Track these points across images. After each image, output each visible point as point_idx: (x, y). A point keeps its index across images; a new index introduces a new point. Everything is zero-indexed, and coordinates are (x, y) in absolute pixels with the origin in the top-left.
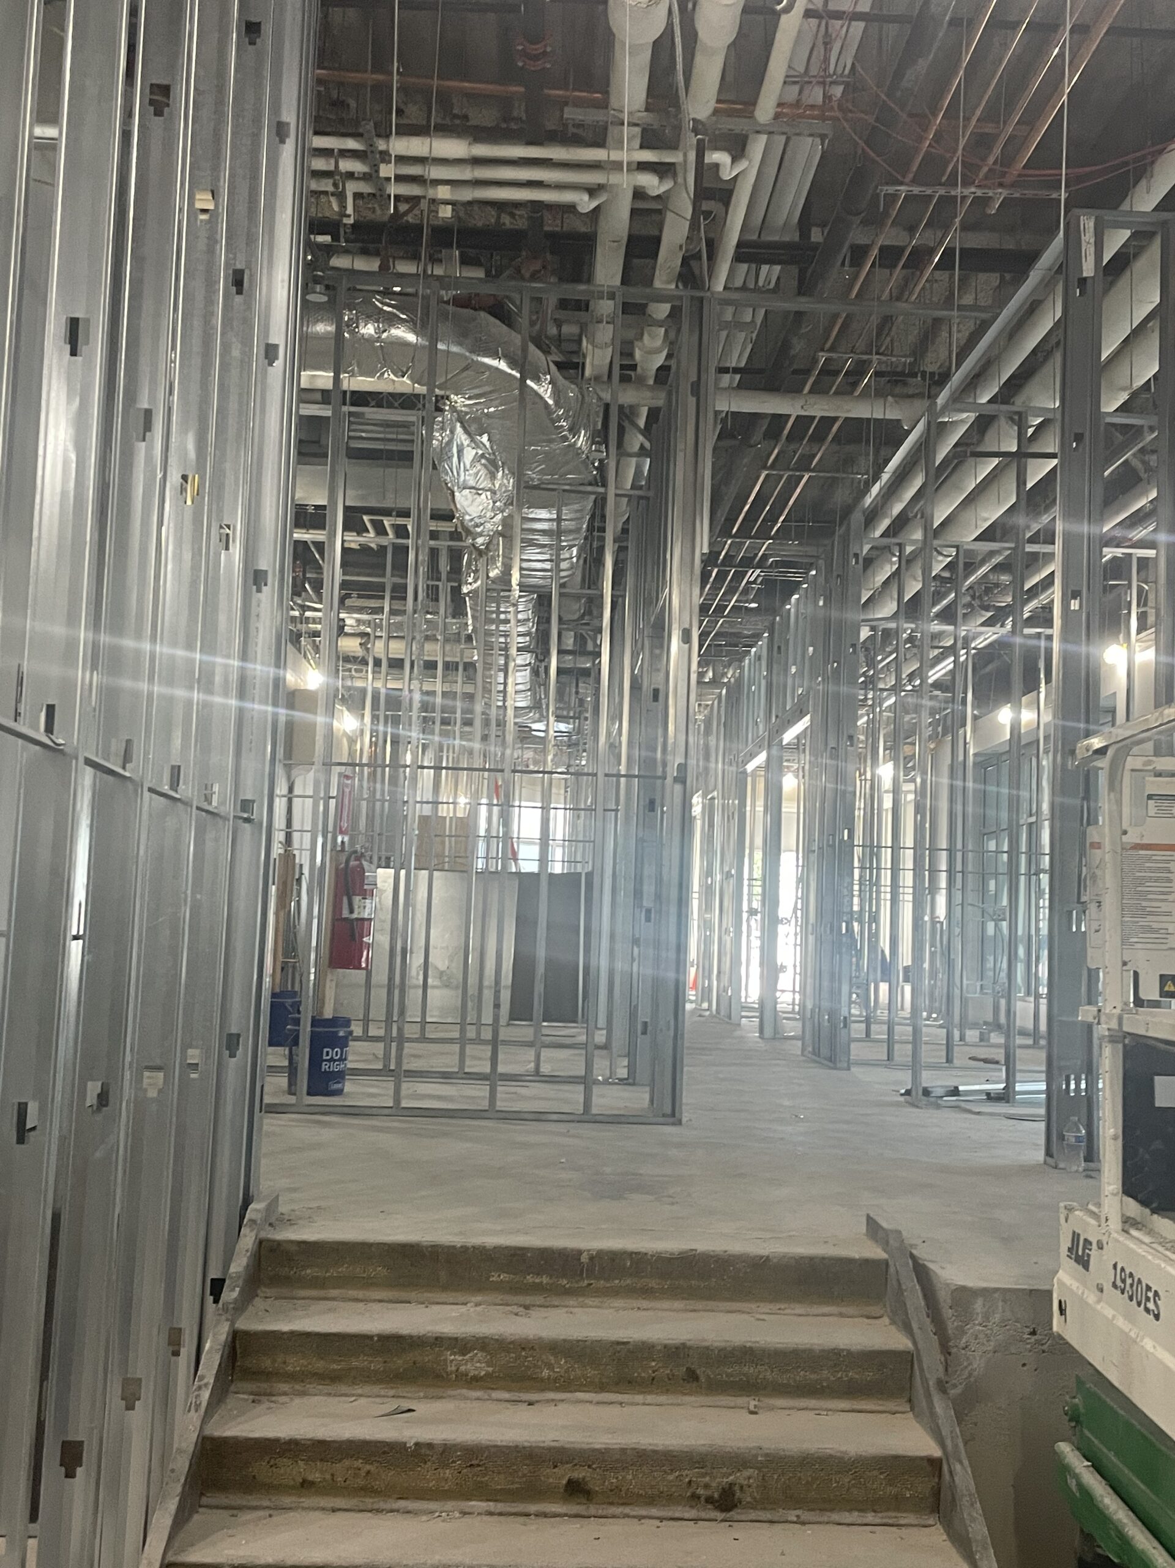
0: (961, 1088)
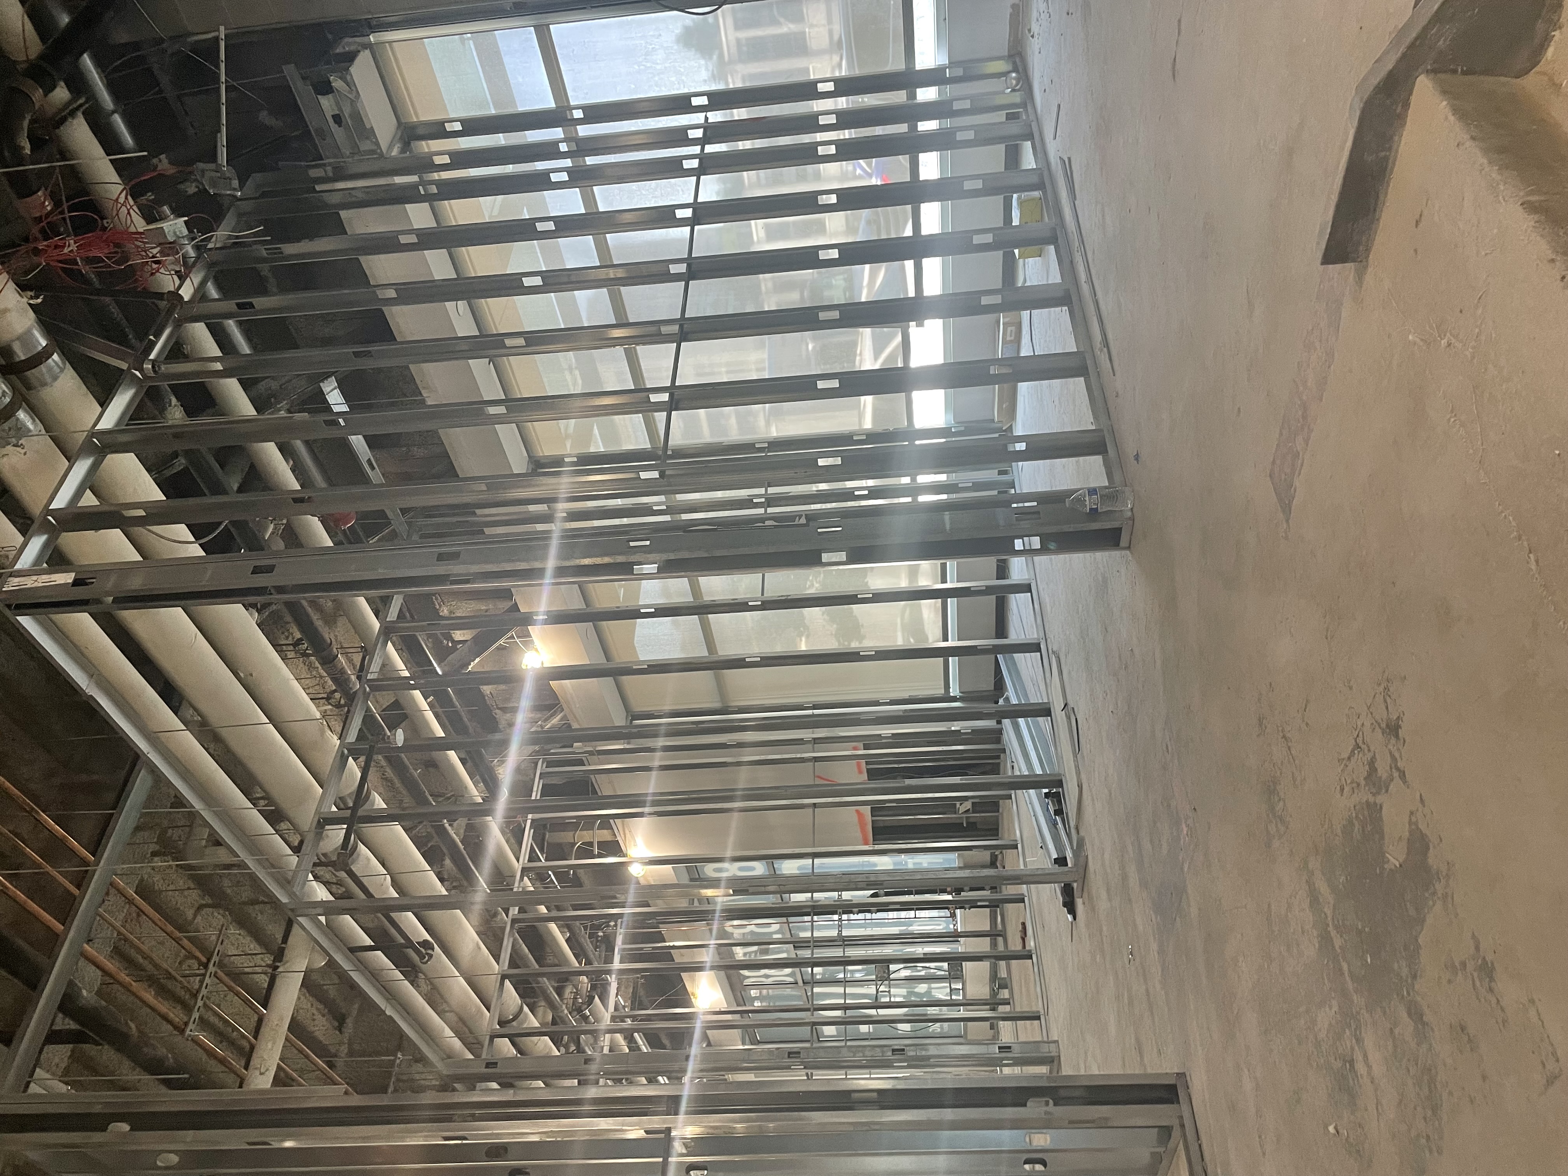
0: (1055, 856)
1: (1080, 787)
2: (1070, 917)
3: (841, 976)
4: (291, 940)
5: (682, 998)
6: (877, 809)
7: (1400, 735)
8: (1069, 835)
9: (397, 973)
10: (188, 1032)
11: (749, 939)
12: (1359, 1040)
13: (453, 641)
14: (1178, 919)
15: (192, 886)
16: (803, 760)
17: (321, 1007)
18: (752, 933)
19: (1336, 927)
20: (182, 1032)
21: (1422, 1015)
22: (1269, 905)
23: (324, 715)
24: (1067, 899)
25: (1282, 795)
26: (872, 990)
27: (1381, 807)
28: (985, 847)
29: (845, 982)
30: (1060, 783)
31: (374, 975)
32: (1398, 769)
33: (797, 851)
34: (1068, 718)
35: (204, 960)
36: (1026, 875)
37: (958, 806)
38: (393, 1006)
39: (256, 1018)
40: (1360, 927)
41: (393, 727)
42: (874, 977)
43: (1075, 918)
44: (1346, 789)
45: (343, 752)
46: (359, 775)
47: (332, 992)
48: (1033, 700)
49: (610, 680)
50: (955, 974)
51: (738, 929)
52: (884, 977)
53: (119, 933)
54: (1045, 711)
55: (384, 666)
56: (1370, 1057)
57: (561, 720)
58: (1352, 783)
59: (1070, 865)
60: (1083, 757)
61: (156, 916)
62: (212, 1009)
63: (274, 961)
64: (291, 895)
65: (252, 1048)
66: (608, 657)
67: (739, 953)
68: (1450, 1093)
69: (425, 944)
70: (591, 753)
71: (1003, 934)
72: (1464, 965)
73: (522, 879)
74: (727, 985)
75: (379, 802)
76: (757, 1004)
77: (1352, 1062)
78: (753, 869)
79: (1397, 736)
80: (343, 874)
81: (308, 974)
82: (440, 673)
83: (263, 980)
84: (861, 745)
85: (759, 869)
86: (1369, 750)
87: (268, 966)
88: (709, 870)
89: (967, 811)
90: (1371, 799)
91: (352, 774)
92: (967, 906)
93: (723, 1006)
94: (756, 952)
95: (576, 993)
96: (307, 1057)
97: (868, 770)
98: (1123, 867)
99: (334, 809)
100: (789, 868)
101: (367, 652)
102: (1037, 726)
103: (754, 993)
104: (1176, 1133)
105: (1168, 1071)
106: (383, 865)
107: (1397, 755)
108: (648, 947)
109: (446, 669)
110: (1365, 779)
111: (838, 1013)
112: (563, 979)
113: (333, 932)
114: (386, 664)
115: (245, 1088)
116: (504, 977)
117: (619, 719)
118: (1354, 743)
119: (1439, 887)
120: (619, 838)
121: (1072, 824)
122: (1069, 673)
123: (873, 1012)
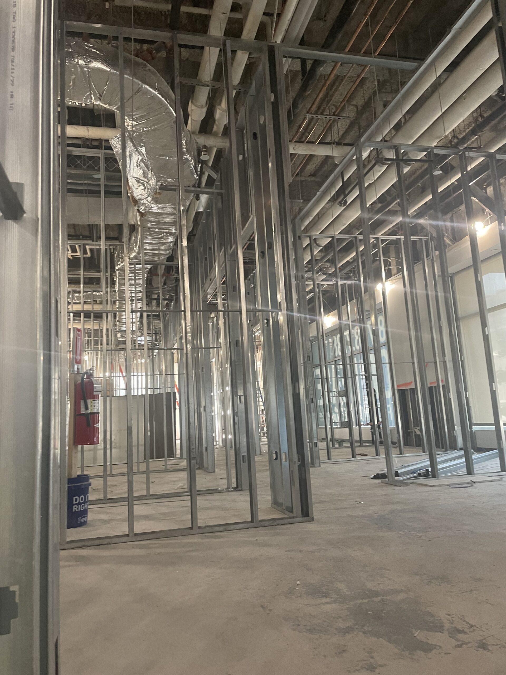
1: (433, 486)
2: (372, 476)
3: (339, 377)
4: (345, 147)
5: (327, 311)
6: (414, 391)
7: (480, 649)
8: (409, 479)
9: (334, 193)
10: (308, 115)
11: (352, 337)
12: (335, 602)
13: (486, 188)
14: (377, 526)
15: (366, 100)
16: (435, 356)
17: (319, 166)
18: (355, 338)
19: (383, 600)
20: (308, 112)
21: (348, 632)
22: (389, 570)
23: (446, 137)
24: (380, 476)
25: (442, 584)
26: (334, 389)
27: (442, 633)
28: (399, 440)
29: (337, 378)
30: (434, 476)
31: (333, 184)
32: (462, 644)
33: (392, 356)
34: (468, 483)
35: (336, 113)
36: (390, 458)
37: (418, 428)
38: (321, 194)
39: (314, 141)
40: (384, 611)
41: (441, 169)
42: (339, 390)
43: (372, 478)
44: (449, 617)
45: (429, 149)
46: (418, 159)
47: (324, 169)
48: (474, 466)
49: (471, 263)
50: (343, 425)
51: (356, 331)
52: (340, 394)
53: (345, 76)
54: (470, 472)
55: (472, 158)
56: (328, 605)
57: (448, 244)
58: (453, 620)
59: (396, 478)
60: (448, 489)
61: (353, 89)
62: (317, 122)
63: (337, 142)
64: (365, 142)
65: (302, 142)
66: (482, 261)
67: (346, 333)
68: (317, 639)
69: (346, 202)
70: (432, 260)
71: (361, 446)
72: (372, 657)
73: (373, 238)
74: (334, 329)
75: (406, 170)
76: (326, 342)
77: (326, 597)
78: (382, 337)
79: (479, 647)
80: (373, 162)
81: (332, 157)
82: (470, 184)
83: (328, 140)
84: (444, 384)
85: (383, 339)
86: (470, 632)
87: (334, 140)
88: (381, 318)
89: (415, 432)
90: (446, 628)
91: (418, 156)
92: (372, 430)
93: (325, 328)
94: (347, 340)
95: (327, 268)
96: (300, 165)
97: (432, 387)
98: (398, 503)
99: (402, 151)
100: (384, 353)
101: (478, 149)
102: (462, 467)
103: (330, 340)
104: (291, 515)
105: (314, 514)
106: (378, 178)
107: (469, 645)
108: (347, 295)
109: (472, 187)
110: (455, 627)
111: (325, 375)
112: (333, 262)
113: (350, 162)
114: (473, 159)
115: (289, 143)
116: (333, 237)
117: (451, 270)
118: (474, 625)
119: (407, 653)
120: (393, 277)
121: (415, 481)
122: (491, 485)
123: (326, 390)
